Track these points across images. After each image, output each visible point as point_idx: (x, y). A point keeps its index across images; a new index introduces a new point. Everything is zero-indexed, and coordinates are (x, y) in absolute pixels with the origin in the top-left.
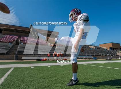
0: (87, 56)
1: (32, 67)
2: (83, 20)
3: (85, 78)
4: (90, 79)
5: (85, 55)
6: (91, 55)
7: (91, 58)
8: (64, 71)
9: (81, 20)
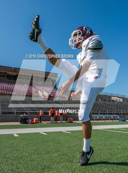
0: (108, 116)
1: (16, 135)
2: (93, 49)
3: (111, 154)
4: (118, 156)
5: (104, 114)
6: (116, 114)
7: (115, 119)
8: (71, 141)
9: (88, 49)
